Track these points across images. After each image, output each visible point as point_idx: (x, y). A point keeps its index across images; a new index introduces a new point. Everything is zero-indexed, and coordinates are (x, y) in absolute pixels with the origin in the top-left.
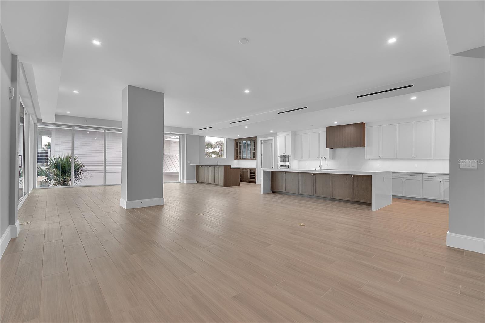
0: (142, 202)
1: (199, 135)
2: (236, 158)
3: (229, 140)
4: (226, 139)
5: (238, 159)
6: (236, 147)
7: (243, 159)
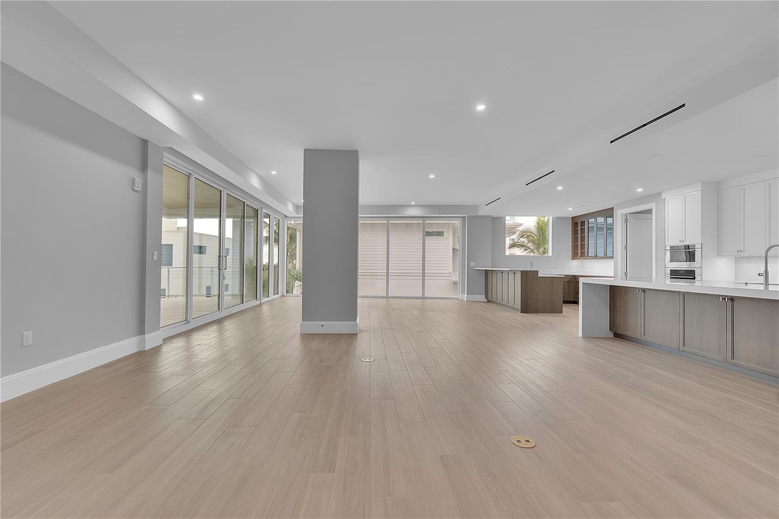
0: (323, 326)
1: (491, 216)
2: (575, 256)
3: (558, 220)
4: (551, 217)
5: (578, 259)
6: (575, 232)
7: (588, 257)
